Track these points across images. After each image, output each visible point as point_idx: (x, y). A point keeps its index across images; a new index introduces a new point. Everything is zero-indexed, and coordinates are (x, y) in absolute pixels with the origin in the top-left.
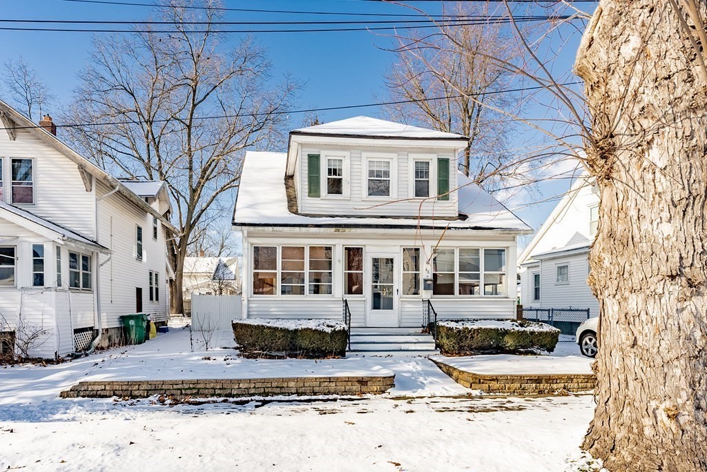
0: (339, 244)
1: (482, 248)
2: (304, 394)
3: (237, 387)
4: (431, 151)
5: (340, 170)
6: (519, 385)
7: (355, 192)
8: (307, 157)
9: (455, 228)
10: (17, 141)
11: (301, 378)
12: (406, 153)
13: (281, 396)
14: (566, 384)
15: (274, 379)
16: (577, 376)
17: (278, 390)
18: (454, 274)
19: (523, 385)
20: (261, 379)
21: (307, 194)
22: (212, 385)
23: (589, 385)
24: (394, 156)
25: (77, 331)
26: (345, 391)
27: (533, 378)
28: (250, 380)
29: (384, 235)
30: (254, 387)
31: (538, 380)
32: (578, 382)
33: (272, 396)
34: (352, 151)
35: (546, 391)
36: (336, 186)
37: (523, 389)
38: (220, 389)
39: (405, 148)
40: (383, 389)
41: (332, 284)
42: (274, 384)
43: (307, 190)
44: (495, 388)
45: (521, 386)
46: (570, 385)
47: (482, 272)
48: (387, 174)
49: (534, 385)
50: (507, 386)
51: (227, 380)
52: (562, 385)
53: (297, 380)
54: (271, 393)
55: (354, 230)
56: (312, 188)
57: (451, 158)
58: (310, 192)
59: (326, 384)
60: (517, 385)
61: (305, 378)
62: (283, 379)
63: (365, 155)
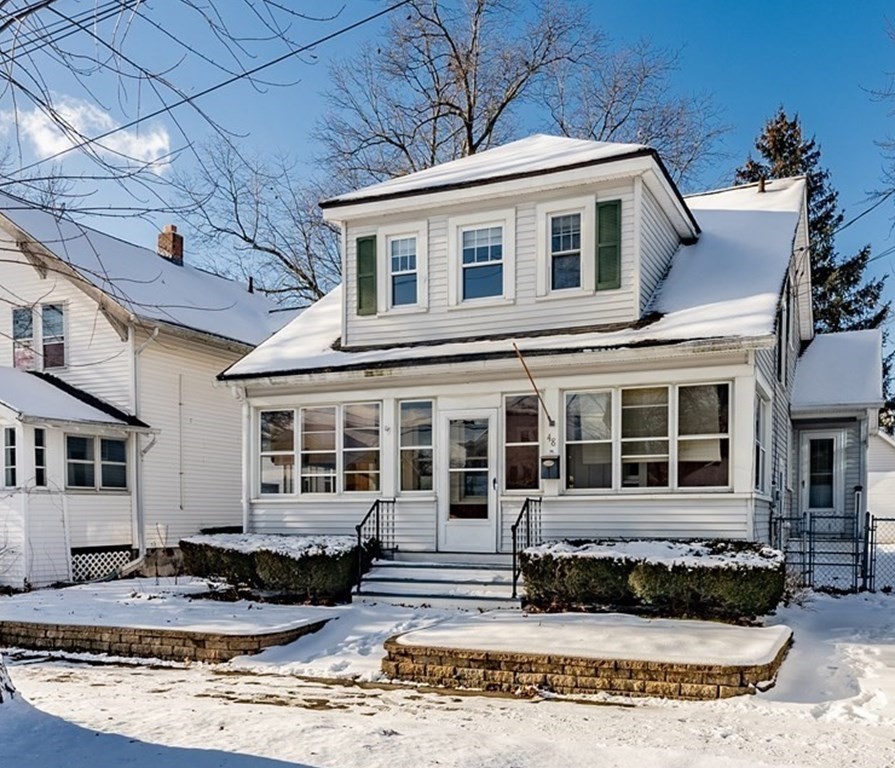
0: (388, 399)
1: (674, 384)
2: (118, 653)
3: (42, 635)
4: (582, 190)
5: (413, 258)
6: (450, 669)
7: (437, 297)
8: (355, 244)
9: (593, 348)
10: (48, 279)
11: (116, 628)
12: (532, 204)
13: (88, 654)
14: (549, 676)
15: (85, 627)
16: (571, 661)
17: (87, 645)
18: (611, 444)
19: (459, 670)
20: (72, 626)
21: (355, 312)
22: (17, 630)
23: (598, 682)
24: (509, 213)
25: (75, 551)
26: (173, 655)
27: (475, 656)
28: (58, 626)
29: (468, 374)
30: (63, 638)
31: (490, 662)
32: (574, 674)
33: (79, 652)
34: (432, 219)
35: (505, 686)
36: (404, 290)
37: (458, 678)
38: (24, 637)
39: (529, 194)
40: (225, 656)
41: (380, 472)
42: (85, 635)
43: (355, 305)
44: (407, 671)
45: (455, 672)
46: (557, 679)
47: (673, 436)
48: (497, 252)
49: (481, 671)
50: (429, 668)
51: (33, 624)
52: (539, 677)
53: (112, 630)
54: (79, 647)
55: (396, 371)
56: (364, 300)
57: (623, 198)
58: (360, 306)
59: (149, 640)
60: (447, 669)
61: (122, 629)
62: (96, 627)
63: (454, 221)
